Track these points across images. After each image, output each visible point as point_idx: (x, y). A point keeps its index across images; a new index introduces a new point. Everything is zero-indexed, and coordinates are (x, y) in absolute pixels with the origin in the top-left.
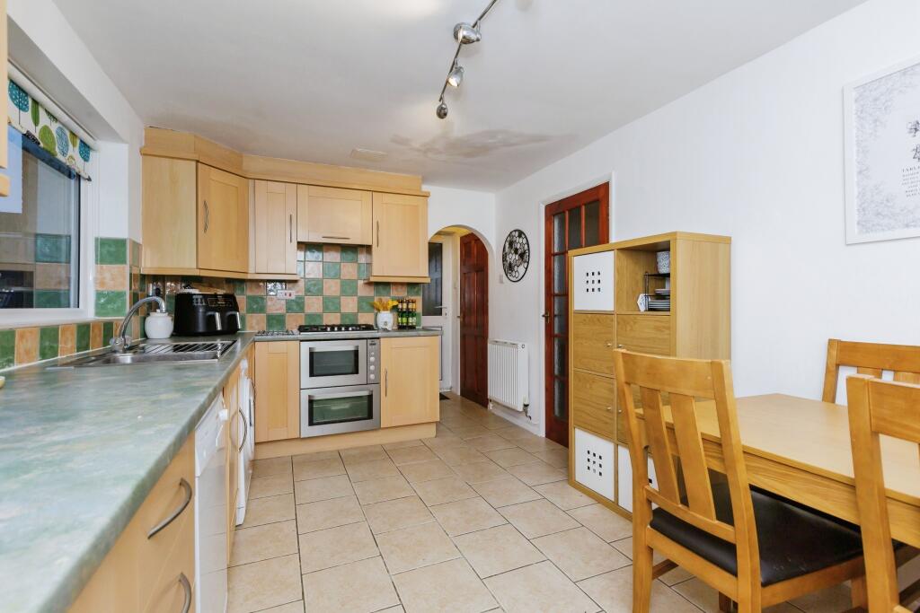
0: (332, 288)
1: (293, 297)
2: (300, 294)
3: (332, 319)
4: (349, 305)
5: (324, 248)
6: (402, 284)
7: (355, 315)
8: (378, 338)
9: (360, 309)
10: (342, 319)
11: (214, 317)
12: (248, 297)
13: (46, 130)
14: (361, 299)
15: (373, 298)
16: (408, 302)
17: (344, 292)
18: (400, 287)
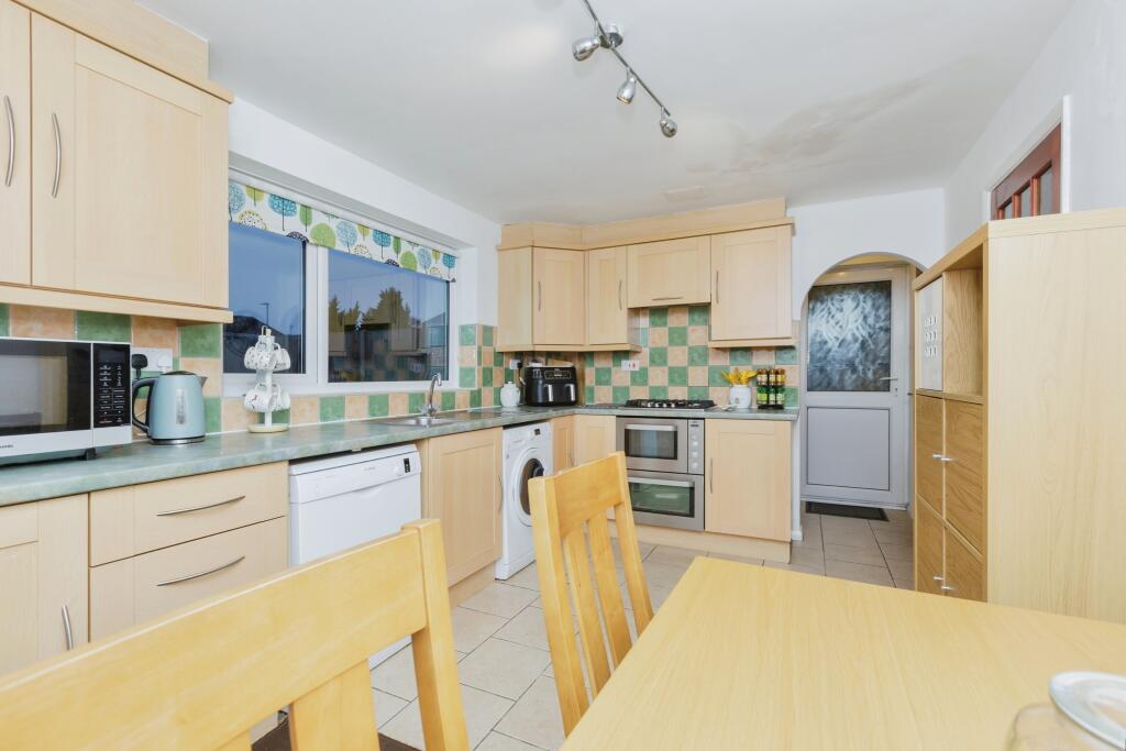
0: (678, 357)
1: (637, 369)
2: (645, 365)
3: (679, 393)
4: (698, 377)
5: (670, 310)
6: (769, 348)
7: (706, 388)
8: (704, 419)
9: (712, 382)
10: (689, 393)
11: (569, 388)
12: (597, 370)
13: (408, 255)
14: (712, 370)
15: (727, 368)
16: (777, 373)
17: (692, 362)
18: (766, 352)
